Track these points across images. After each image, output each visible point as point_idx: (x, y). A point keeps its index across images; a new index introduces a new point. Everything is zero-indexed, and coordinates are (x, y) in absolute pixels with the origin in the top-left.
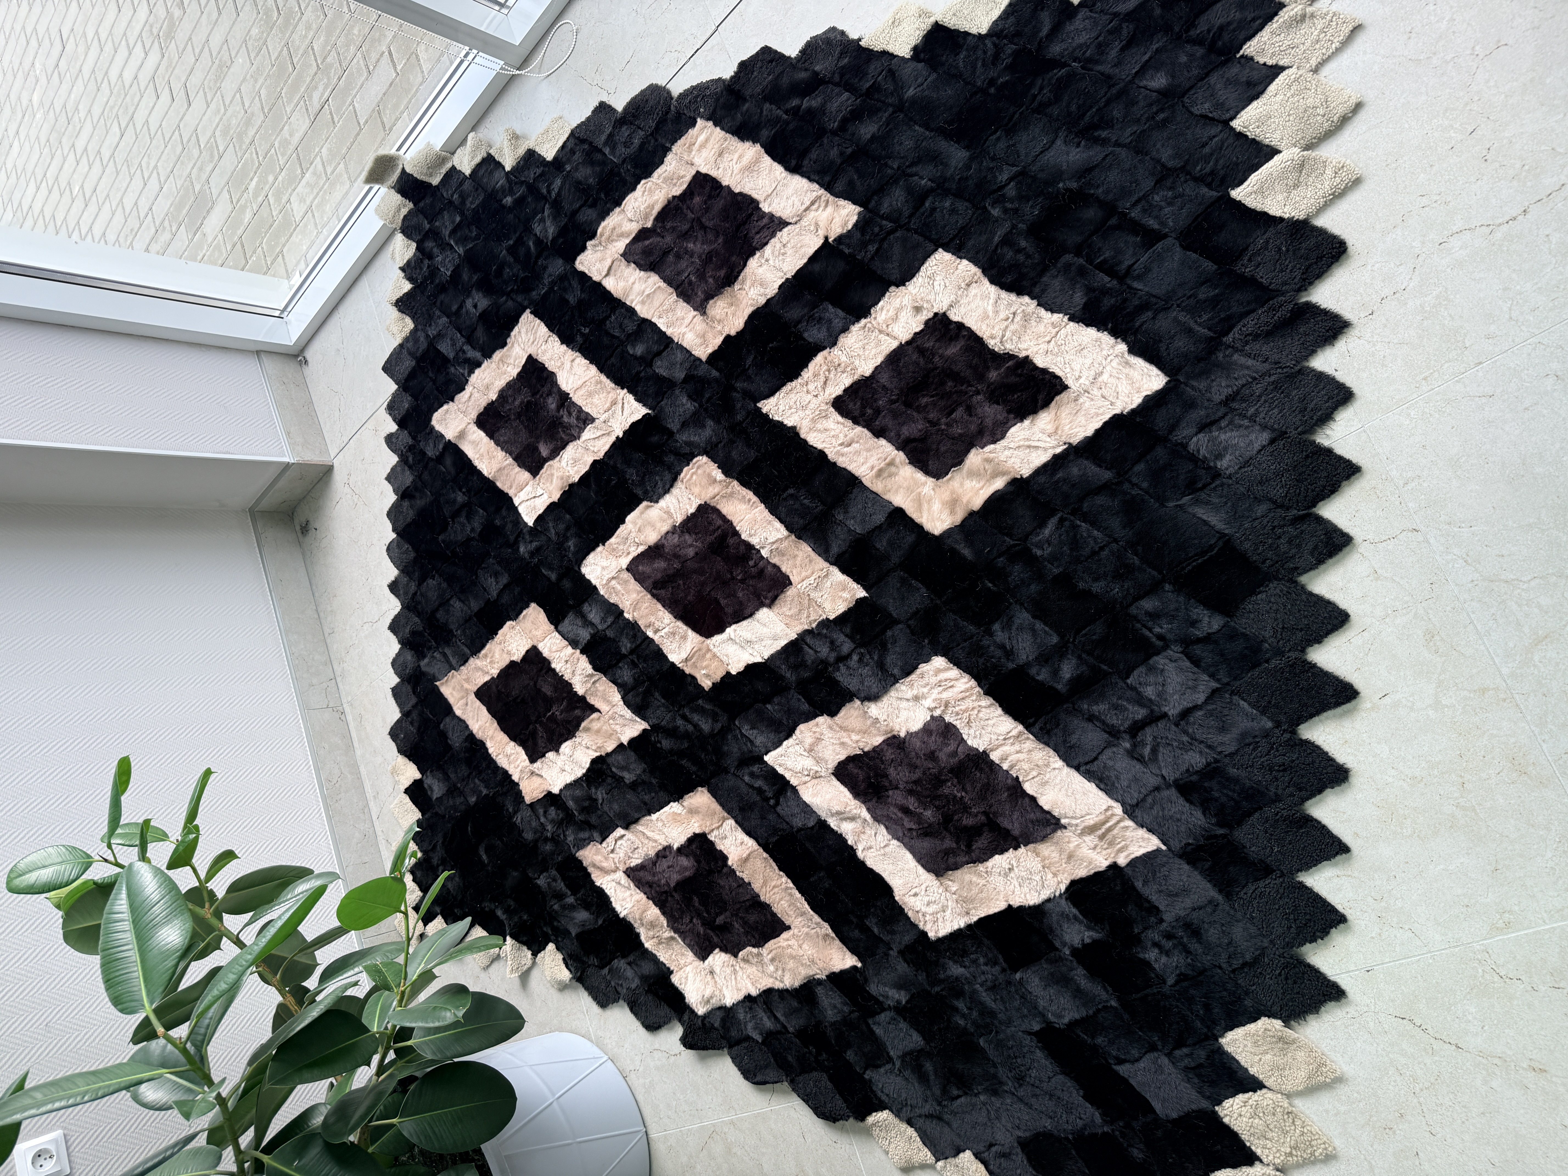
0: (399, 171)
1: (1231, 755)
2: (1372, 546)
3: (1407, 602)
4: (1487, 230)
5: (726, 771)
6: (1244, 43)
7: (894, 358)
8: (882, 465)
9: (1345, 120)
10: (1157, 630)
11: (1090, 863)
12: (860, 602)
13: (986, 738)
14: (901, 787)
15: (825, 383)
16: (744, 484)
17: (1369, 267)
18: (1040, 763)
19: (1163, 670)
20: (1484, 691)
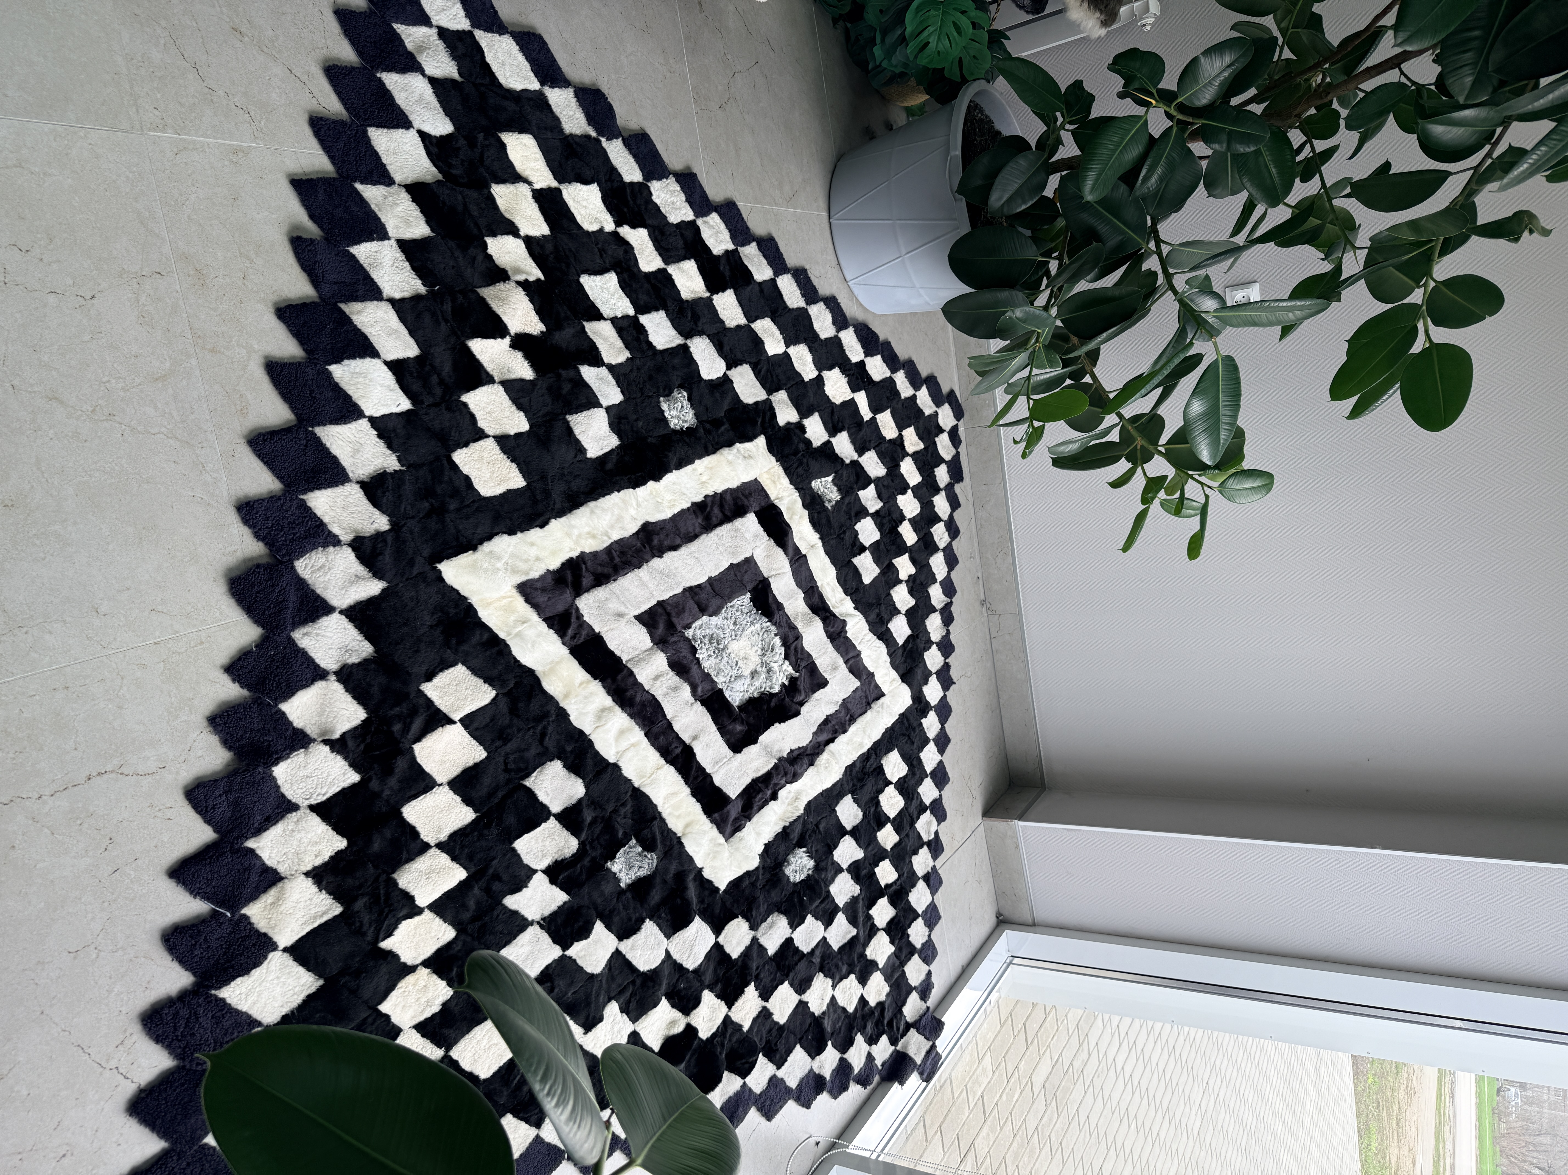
4: (123, 770)
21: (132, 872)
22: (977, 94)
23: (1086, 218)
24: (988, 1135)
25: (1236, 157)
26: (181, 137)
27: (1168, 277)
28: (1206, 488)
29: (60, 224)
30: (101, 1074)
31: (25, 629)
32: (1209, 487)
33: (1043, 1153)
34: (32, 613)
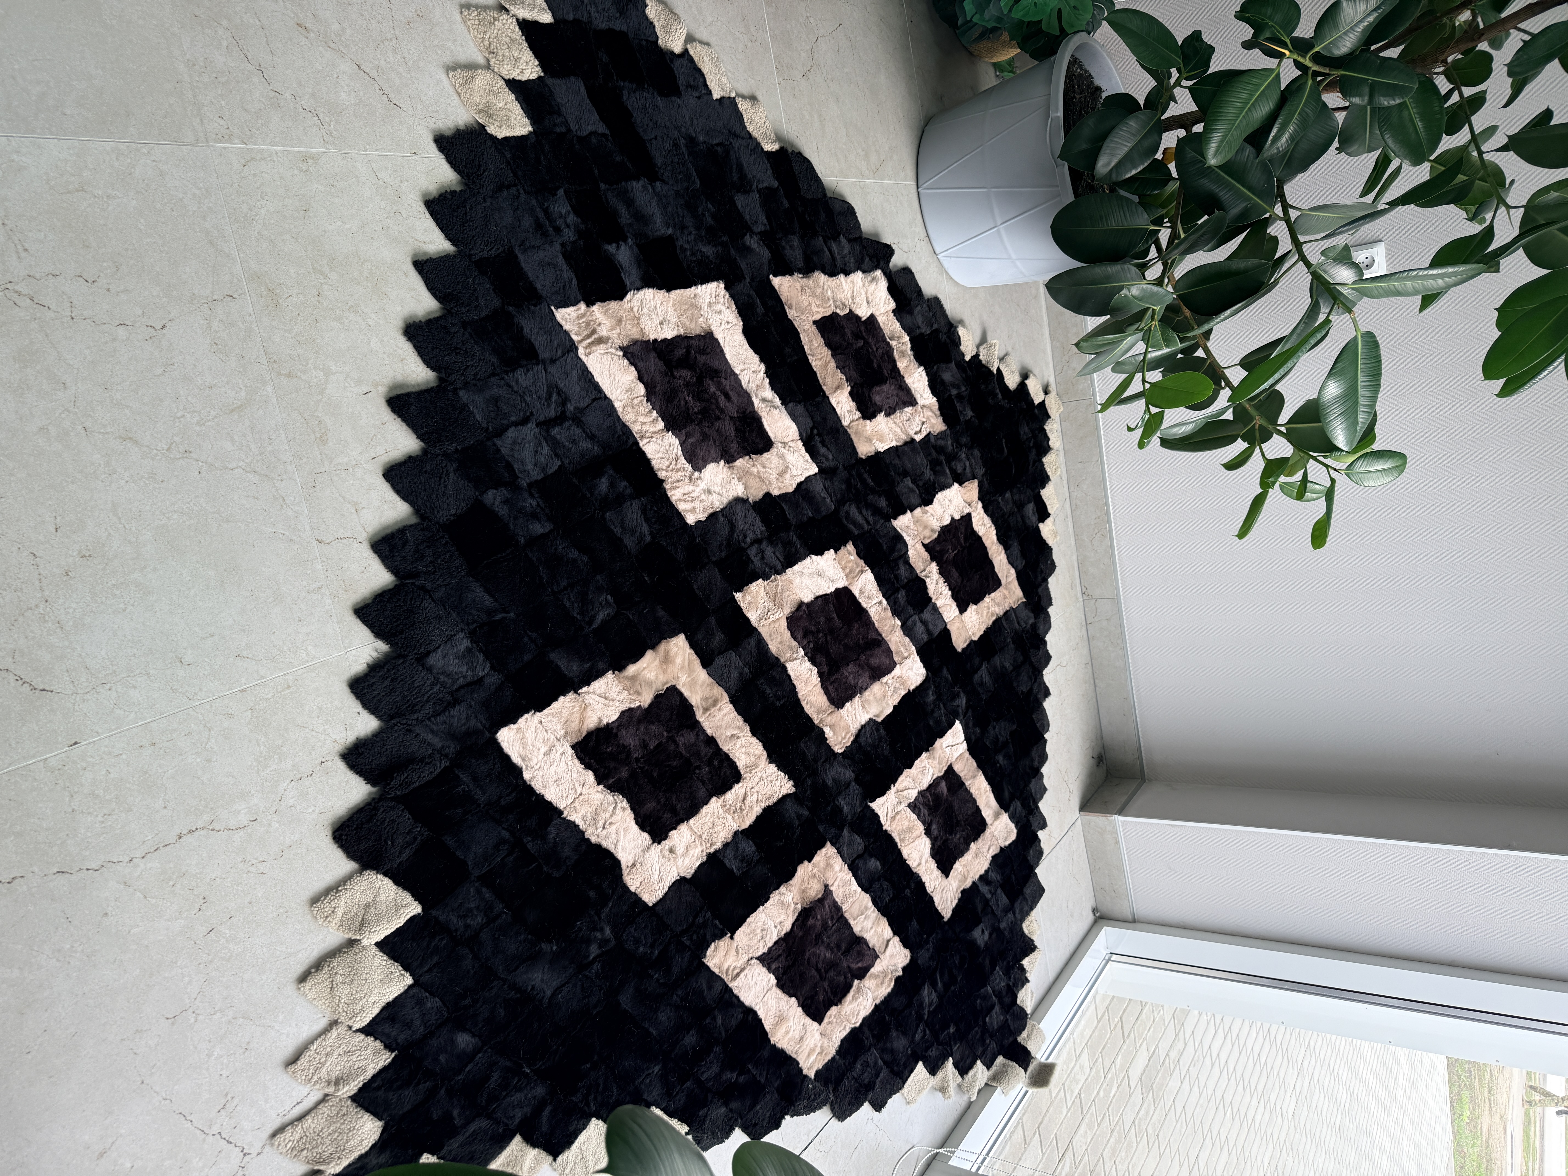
0: (1028, 1072)
1: (493, 374)
2: (356, 535)
3: (336, 475)
4: (213, 826)
5: (845, 468)
6: (390, 1064)
7: (693, 810)
8: (713, 710)
9: (318, 965)
10: (534, 503)
11: (607, 311)
12: (740, 590)
13: (666, 441)
14: (728, 418)
15: (745, 798)
16: (809, 719)
17: (317, 811)
18: (630, 410)
19: (536, 465)
20: (289, 375)
21: (227, 932)
22: (1078, 48)
23: (1206, 184)
24: (1086, 1132)
25: (1377, 110)
26: (248, 147)
27: (1298, 245)
28: (1331, 470)
29: (127, 250)
30: (204, 1141)
31: (108, 686)
32: (1335, 470)
33: (1140, 1146)
34: (115, 668)
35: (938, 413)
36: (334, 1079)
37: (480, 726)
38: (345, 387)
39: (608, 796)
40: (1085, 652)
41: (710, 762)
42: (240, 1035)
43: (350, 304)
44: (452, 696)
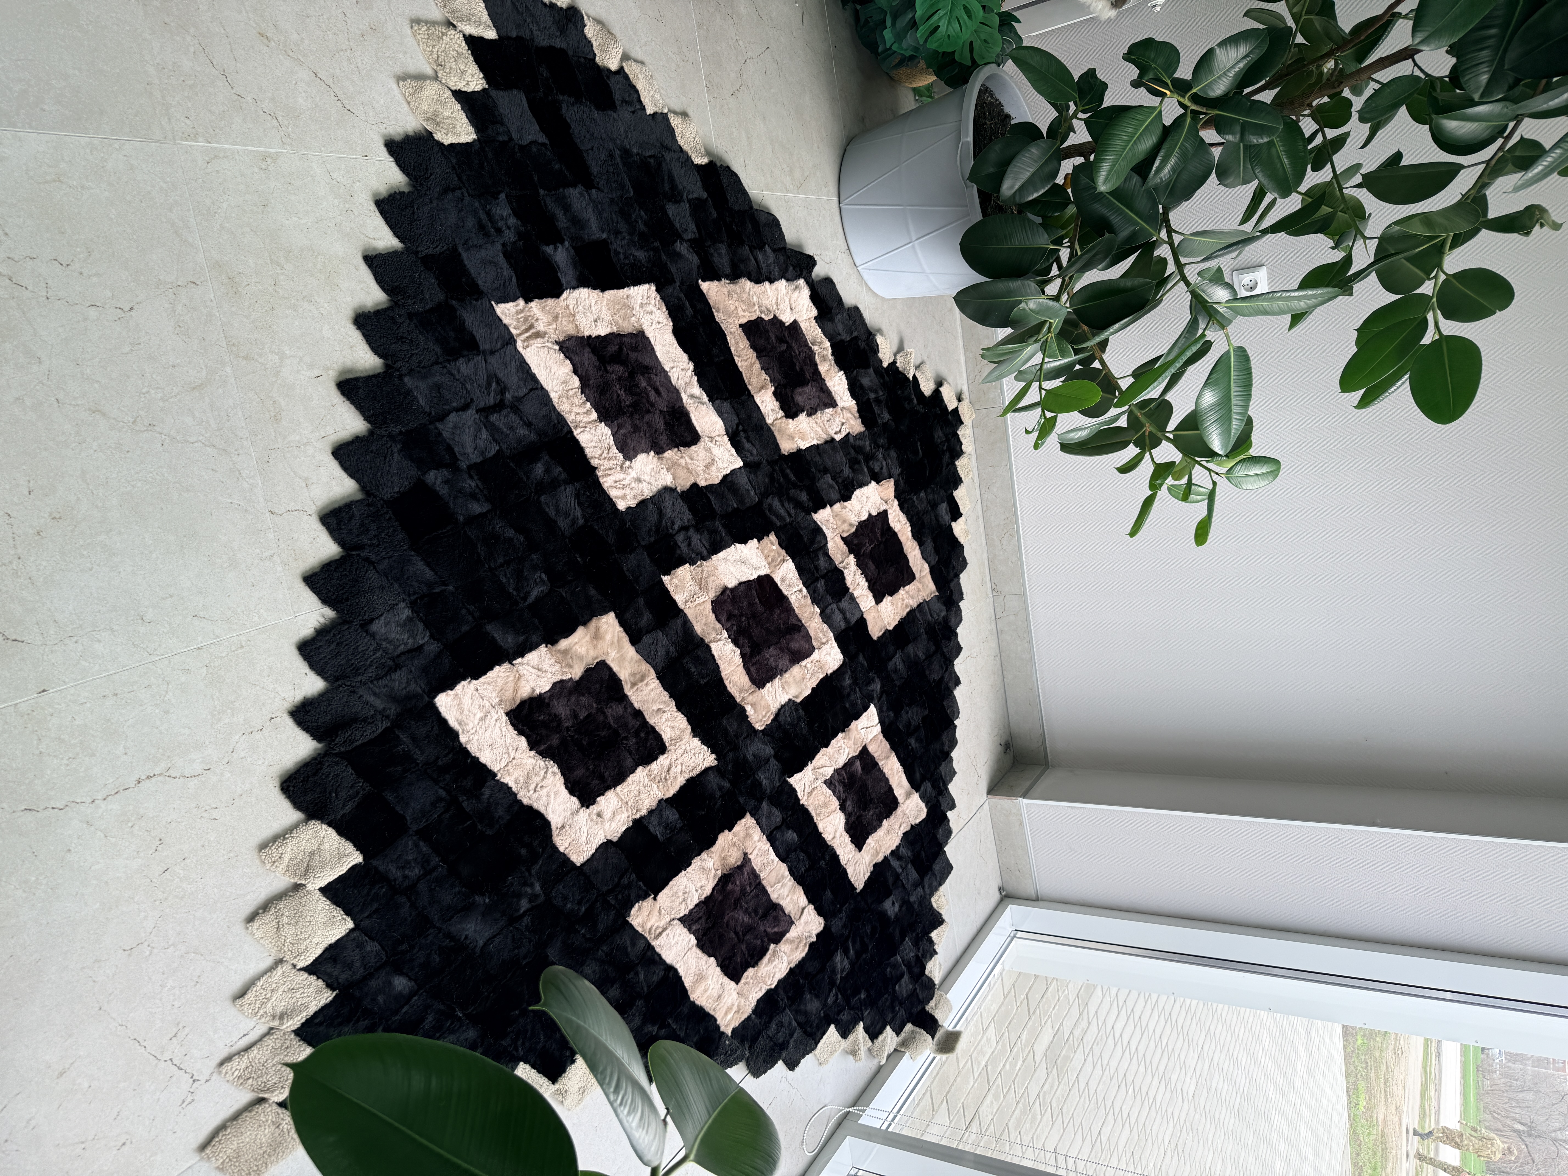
0: (935, 1039)
1: (437, 363)
2: (306, 509)
3: (289, 451)
4: (170, 773)
5: (769, 463)
6: (332, 1002)
7: (619, 778)
8: (640, 685)
9: (265, 907)
10: (473, 484)
11: (544, 307)
12: (667, 573)
13: (599, 432)
14: (658, 412)
15: (669, 770)
16: (732, 698)
17: (266, 763)
18: (565, 400)
19: (475, 449)
20: (247, 358)
21: (181, 872)
22: (988, 78)
23: (1099, 208)
24: (992, 1103)
25: (1248, 148)
26: (212, 145)
27: (1180, 266)
28: (1213, 474)
29: (98, 237)
30: (156, 1066)
31: (75, 639)
32: (1217, 473)
33: (1045, 1118)
34: (81, 622)
35: (857, 415)
36: (278, 1014)
37: (419, 689)
38: (298, 371)
39: (539, 761)
40: (994, 645)
41: (637, 734)
42: (192, 968)
43: (304, 294)
44: (394, 661)
